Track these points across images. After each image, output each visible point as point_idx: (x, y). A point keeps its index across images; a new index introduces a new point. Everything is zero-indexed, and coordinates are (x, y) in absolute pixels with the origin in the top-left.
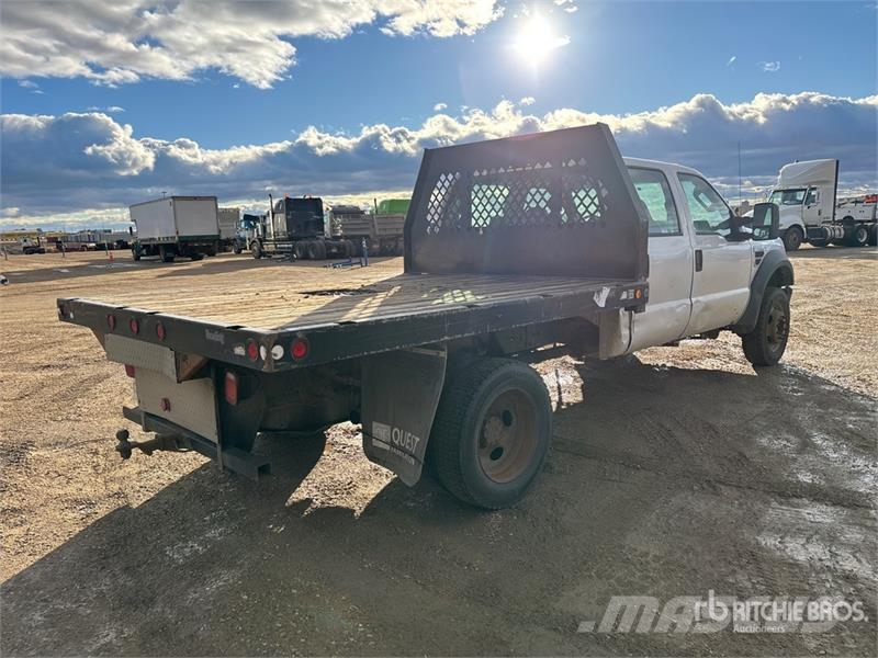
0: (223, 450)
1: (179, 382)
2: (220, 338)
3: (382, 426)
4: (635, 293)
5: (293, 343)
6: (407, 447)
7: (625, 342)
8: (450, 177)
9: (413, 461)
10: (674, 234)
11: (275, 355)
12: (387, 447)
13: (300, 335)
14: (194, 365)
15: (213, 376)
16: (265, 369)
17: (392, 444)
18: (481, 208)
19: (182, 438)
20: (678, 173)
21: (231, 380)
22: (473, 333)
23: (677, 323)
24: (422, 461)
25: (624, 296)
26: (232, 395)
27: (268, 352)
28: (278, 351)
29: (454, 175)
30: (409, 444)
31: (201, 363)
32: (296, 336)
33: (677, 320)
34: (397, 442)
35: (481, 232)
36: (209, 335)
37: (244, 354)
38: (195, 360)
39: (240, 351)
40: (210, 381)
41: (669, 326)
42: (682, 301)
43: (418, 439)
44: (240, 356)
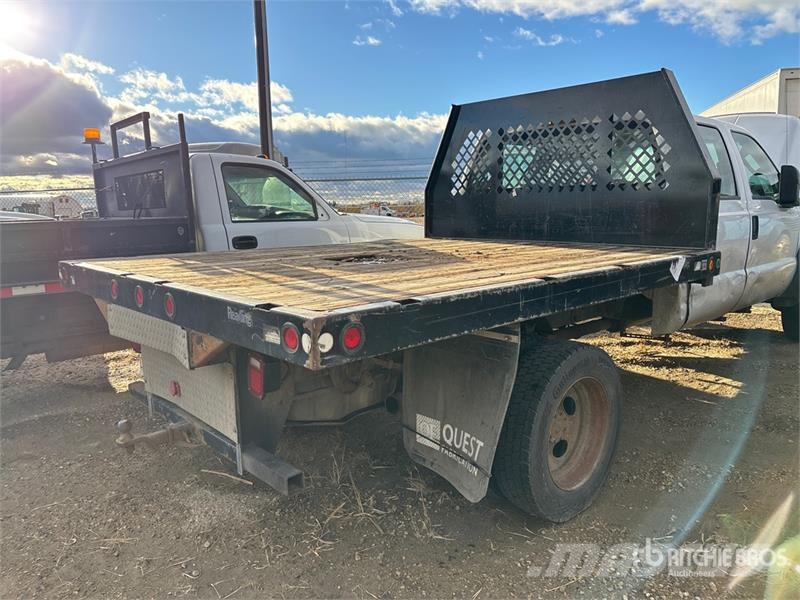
0: (243, 451)
1: (192, 368)
2: (247, 319)
3: (431, 420)
4: (708, 263)
5: (345, 330)
6: (465, 450)
7: (683, 318)
8: (480, 134)
9: (475, 471)
10: (733, 198)
11: (323, 346)
12: (437, 447)
13: (353, 319)
14: (211, 349)
15: (233, 360)
16: (308, 364)
17: (442, 443)
18: (514, 167)
19: (194, 429)
20: (732, 131)
21: (255, 368)
22: (550, 313)
23: (731, 296)
24: (490, 473)
25: (698, 267)
26: (256, 384)
27: (314, 343)
28: (327, 341)
29: (484, 132)
30: (468, 447)
31: (219, 348)
32: (348, 321)
33: (732, 293)
34: (449, 442)
35: (514, 194)
36: (231, 314)
37: (278, 342)
38: (212, 344)
39: (273, 337)
40: (230, 368)
41: (724, 299)
42: (739, 272)
43: (480, 444)
44: (273, 345)
